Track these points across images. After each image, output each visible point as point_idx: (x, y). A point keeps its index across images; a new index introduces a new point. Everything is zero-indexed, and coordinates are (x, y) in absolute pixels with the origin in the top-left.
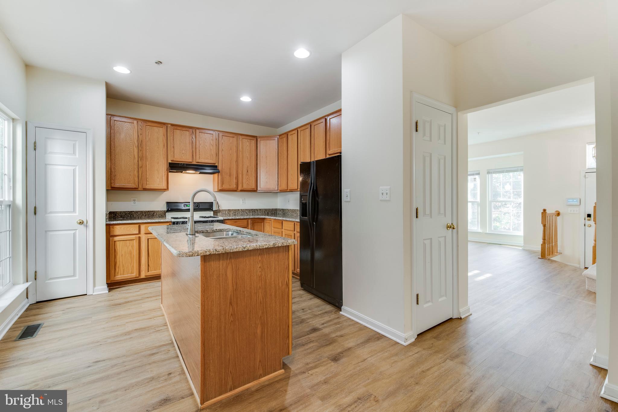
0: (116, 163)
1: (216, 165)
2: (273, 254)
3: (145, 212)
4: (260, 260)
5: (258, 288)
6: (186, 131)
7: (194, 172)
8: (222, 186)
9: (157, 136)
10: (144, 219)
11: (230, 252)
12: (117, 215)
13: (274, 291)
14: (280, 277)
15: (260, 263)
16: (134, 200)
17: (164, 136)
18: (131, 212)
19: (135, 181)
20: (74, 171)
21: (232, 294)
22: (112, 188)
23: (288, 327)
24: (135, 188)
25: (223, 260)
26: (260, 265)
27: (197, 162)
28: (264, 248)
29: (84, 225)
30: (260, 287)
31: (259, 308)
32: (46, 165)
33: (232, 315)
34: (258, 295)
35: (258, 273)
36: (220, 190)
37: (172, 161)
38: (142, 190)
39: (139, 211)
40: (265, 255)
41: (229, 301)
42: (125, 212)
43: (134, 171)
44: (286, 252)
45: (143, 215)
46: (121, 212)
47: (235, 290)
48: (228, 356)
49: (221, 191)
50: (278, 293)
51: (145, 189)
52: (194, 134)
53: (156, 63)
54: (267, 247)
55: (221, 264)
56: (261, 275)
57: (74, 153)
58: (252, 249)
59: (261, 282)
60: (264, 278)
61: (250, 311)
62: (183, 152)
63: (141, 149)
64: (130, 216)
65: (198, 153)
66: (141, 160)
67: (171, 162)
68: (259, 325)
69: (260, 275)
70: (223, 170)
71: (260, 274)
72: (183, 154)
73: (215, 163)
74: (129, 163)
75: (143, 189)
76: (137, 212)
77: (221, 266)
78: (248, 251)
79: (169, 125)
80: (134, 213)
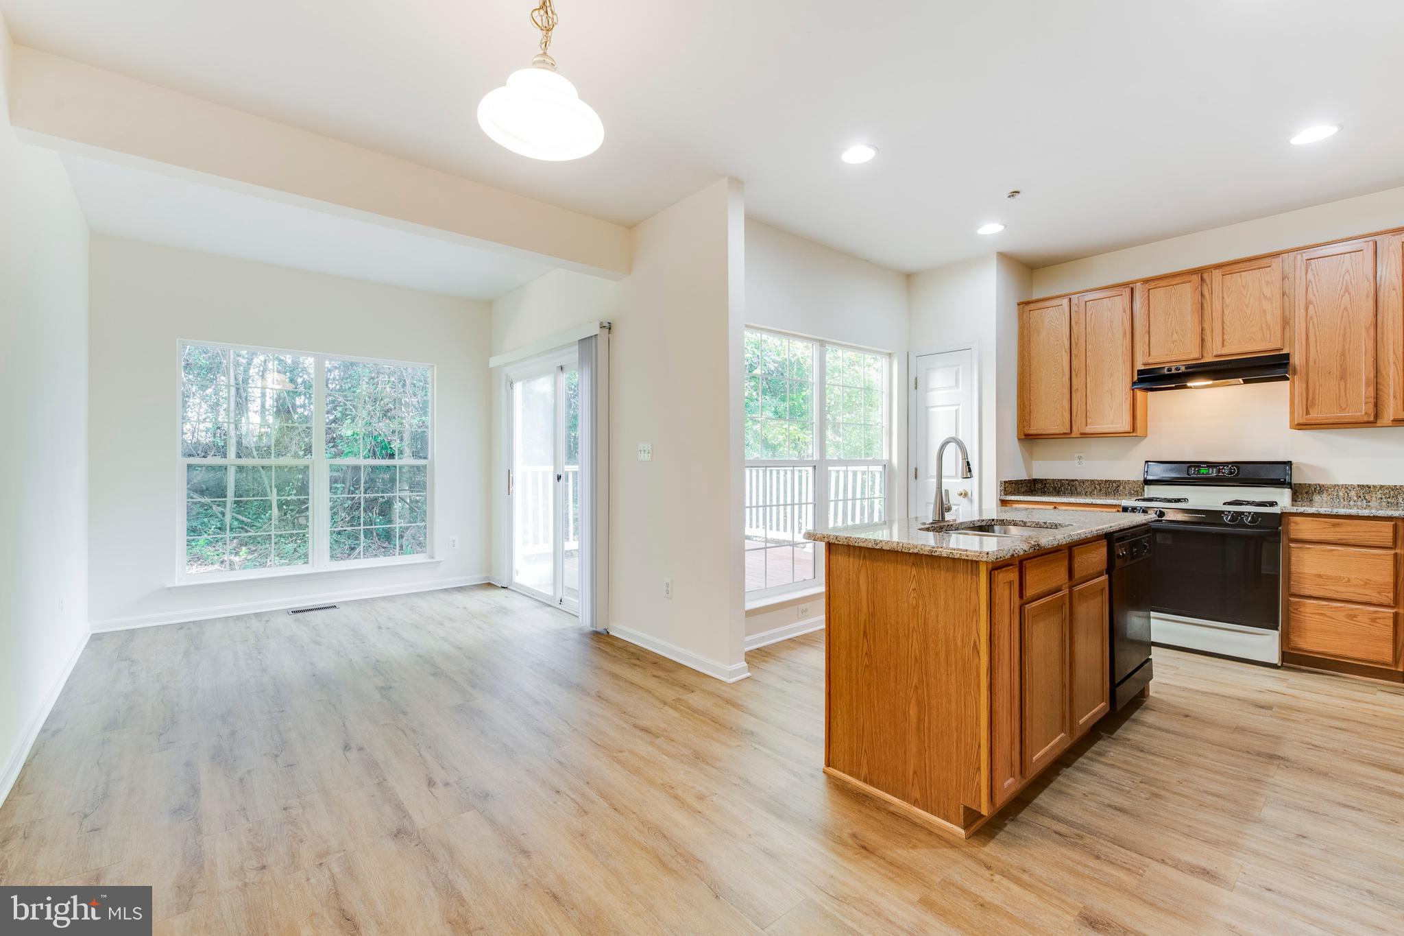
0: (1032, 389)
1: (1284, 352)
2: (942, 572)
3: (1100, 483)
4: (914, 576)
5: (911, 630)
6: (1183, 283)
7: (1210, 382)
8: (1308, 413)
9: (1109, 316)
10: (1099, 496)
11: (854, 547)
12: (1048, 485)
13: (944, 649)
14: (957, 625)
15: (914, 581)
16: (1080, 458)
17: (1125, 312)
18: (1073, 481)
19: (1064, 420)
20: (957, 411)
21: (867, 619)
22: (1026, 435)
23: (979, 746)
24: (1064, 434)
25: (854, 557)
26: (914, 585)
27: (1216, 356)
28: (911, 551)
29: (968, 499)
30: (914, 627)
31: (913, 668)
32: (927, 408)
33: (866, 654)
34: (910, 641)
35: (911, 599)
36: (1298, 424)
37: (1145, 365)
38: (1079, 436)
39: (1088, 481)
40: (923, 568)
41: (862, 629)
42: (1061, 480)
43: (1063, 399)
44: (972, 574)
45: (1095, 488)
46: (1054, 480)
47: (872, 614)
48: (862, 722)
49: (1301, 426)
50: (953, 659)
51: (1084, 435)
52: (1207, 285)
53: (1009, 197)
54: (916, 551)
55: (851, 562)
56: (917, 606)
57: (957, 385)
58: (888, 549)
59: (916, 619)
60: (923, 614)
61: (897, 665)
62: (1175, 337)
63: (1076, 354)
64: (1071, 490)
65: (1218, 331)
66: (1076, 375)
67: (1143, 368)
68: (913, 702)
69: (914, 605)
70: (1311, 363)
71: (914, 602)
72: (1174, 342)
73: (1279, 346)
74: (1054, 385)
75: (1081, 434)
76: (1083, 482)
77: (851, 566)
78: (881, 550)
79: (1138, 284)
80: (1076, 482)
